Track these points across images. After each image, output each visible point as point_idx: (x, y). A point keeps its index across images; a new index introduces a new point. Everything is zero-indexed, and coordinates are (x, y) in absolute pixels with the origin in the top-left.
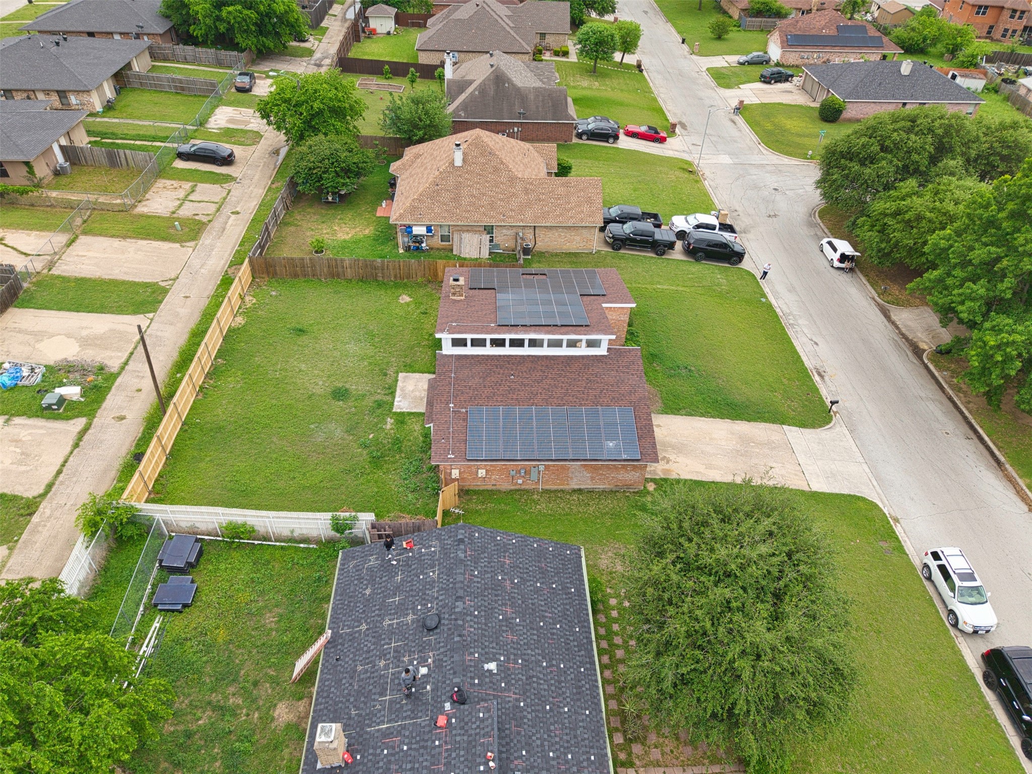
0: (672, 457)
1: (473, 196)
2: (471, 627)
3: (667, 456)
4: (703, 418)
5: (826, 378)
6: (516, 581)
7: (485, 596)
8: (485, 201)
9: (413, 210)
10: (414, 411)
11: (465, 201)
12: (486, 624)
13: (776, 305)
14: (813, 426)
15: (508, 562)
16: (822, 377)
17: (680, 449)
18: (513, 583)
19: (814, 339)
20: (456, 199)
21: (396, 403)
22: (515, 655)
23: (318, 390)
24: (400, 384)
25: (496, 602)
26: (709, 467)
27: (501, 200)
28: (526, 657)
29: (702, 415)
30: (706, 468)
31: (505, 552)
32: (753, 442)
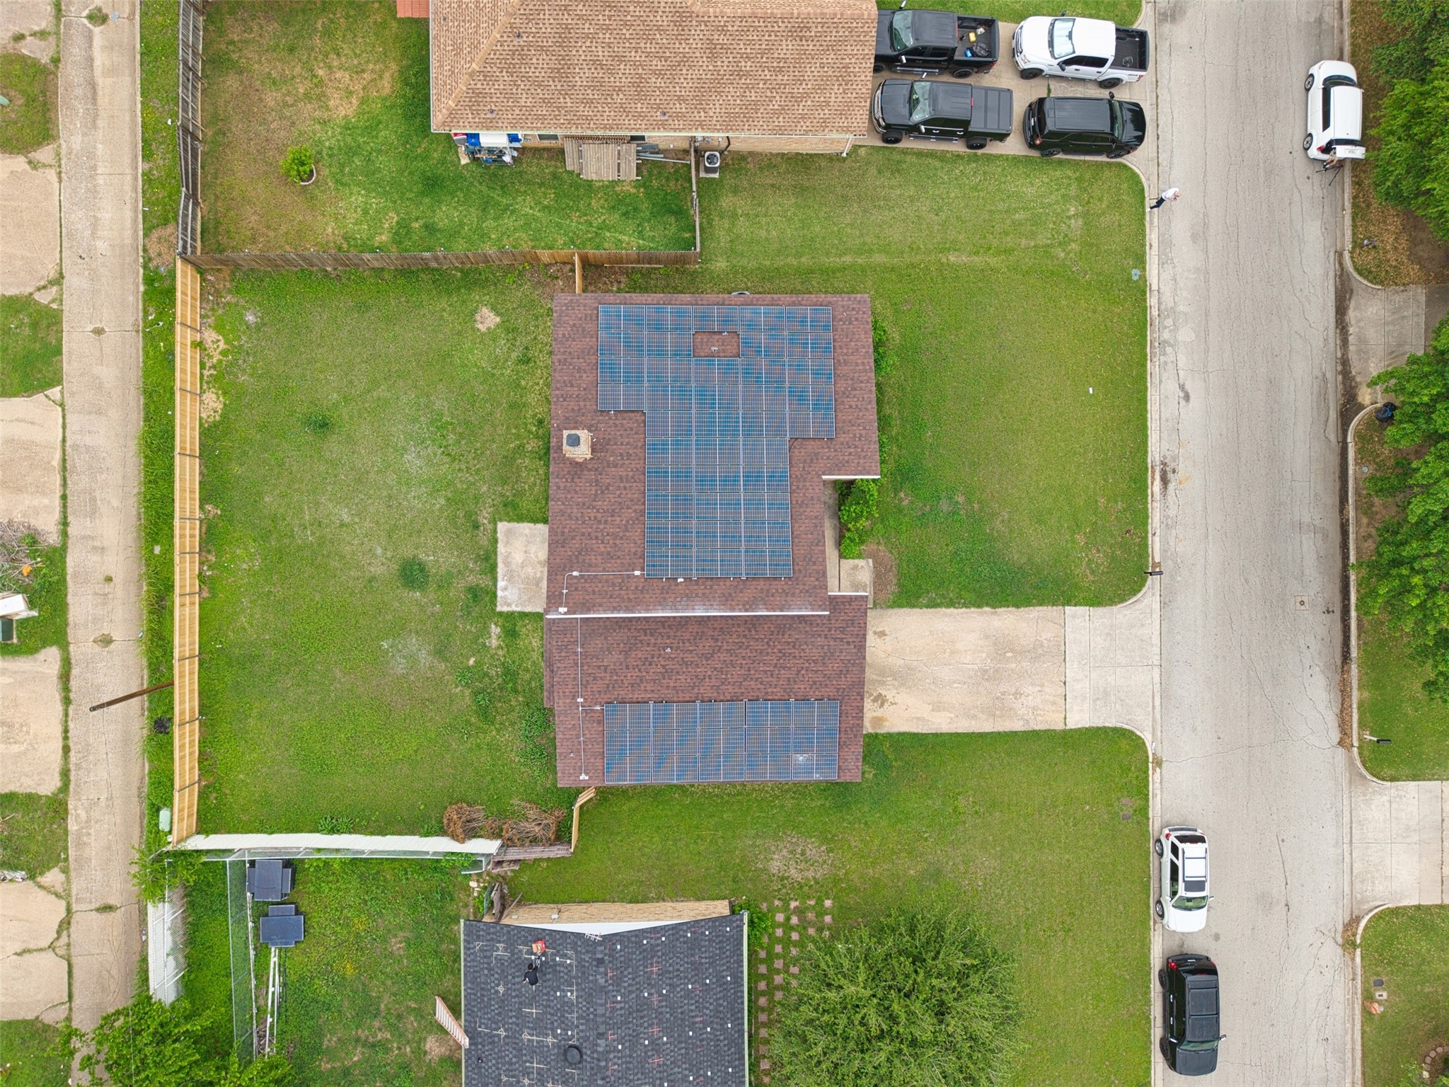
0: (889, 694)
1: (597, 63)
2: (615, 1064)
3: (884, 693)
4: (952, 610)
5: (1171, 487)
6: (664, 992)
7: (629, 1023)
8: (624, 74)
9: (475, 99)
10: (528, 609)
11: (582, 76)
12: (630, 1056)
13: (1155, 287)
14: (1112, 602)
15: (655, 969)
16: (1165, 481)
17: (904, 677)
18: (661, 994)
19: (1188, 387)
20: (562, 71)
21: (500, 593)
22: (660, 1079)
23: (377, 570)
24: (501, 548)
25: (641, 1025)
26: (937, 707)
27: (658, 73)
28: (672, 1078)
29: (951, 604)
30: (933, 710)
31: (652, 957)
32: (1012, 650)
